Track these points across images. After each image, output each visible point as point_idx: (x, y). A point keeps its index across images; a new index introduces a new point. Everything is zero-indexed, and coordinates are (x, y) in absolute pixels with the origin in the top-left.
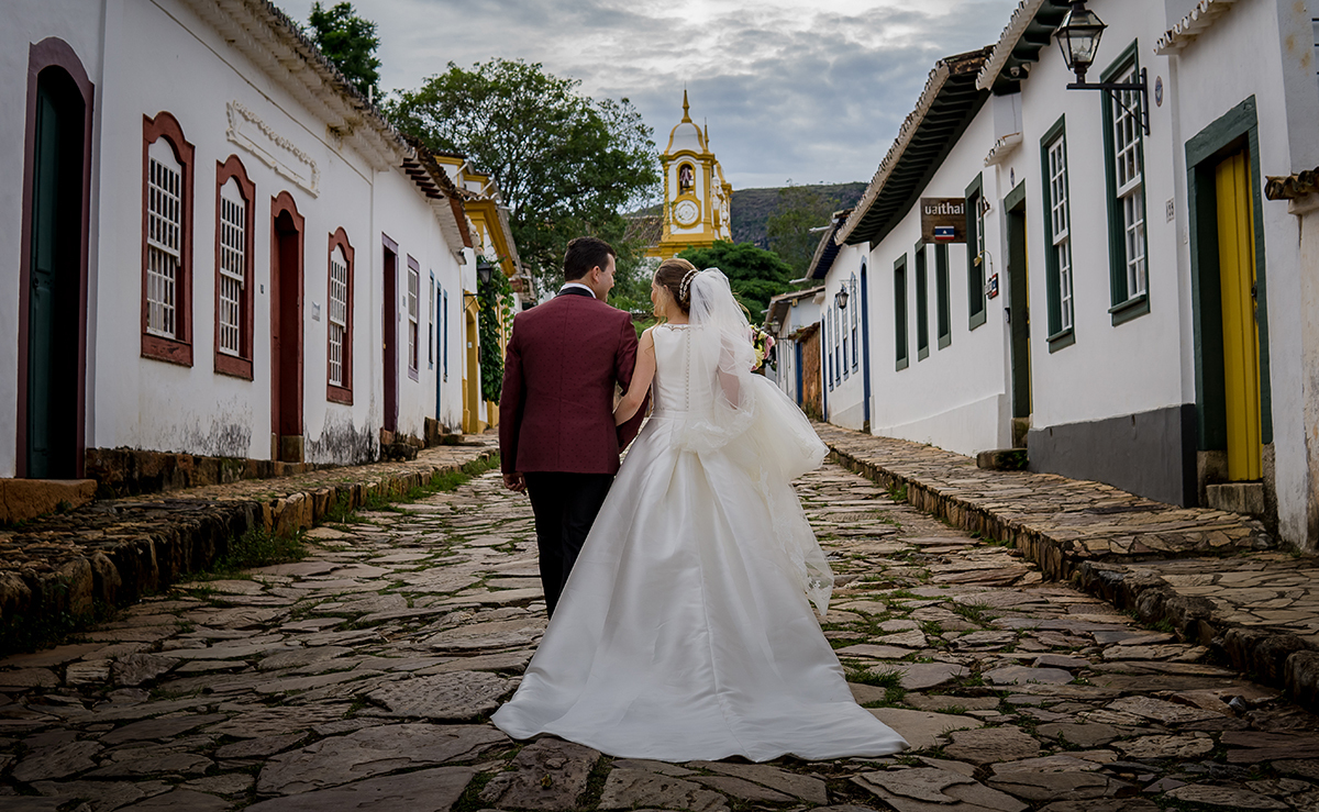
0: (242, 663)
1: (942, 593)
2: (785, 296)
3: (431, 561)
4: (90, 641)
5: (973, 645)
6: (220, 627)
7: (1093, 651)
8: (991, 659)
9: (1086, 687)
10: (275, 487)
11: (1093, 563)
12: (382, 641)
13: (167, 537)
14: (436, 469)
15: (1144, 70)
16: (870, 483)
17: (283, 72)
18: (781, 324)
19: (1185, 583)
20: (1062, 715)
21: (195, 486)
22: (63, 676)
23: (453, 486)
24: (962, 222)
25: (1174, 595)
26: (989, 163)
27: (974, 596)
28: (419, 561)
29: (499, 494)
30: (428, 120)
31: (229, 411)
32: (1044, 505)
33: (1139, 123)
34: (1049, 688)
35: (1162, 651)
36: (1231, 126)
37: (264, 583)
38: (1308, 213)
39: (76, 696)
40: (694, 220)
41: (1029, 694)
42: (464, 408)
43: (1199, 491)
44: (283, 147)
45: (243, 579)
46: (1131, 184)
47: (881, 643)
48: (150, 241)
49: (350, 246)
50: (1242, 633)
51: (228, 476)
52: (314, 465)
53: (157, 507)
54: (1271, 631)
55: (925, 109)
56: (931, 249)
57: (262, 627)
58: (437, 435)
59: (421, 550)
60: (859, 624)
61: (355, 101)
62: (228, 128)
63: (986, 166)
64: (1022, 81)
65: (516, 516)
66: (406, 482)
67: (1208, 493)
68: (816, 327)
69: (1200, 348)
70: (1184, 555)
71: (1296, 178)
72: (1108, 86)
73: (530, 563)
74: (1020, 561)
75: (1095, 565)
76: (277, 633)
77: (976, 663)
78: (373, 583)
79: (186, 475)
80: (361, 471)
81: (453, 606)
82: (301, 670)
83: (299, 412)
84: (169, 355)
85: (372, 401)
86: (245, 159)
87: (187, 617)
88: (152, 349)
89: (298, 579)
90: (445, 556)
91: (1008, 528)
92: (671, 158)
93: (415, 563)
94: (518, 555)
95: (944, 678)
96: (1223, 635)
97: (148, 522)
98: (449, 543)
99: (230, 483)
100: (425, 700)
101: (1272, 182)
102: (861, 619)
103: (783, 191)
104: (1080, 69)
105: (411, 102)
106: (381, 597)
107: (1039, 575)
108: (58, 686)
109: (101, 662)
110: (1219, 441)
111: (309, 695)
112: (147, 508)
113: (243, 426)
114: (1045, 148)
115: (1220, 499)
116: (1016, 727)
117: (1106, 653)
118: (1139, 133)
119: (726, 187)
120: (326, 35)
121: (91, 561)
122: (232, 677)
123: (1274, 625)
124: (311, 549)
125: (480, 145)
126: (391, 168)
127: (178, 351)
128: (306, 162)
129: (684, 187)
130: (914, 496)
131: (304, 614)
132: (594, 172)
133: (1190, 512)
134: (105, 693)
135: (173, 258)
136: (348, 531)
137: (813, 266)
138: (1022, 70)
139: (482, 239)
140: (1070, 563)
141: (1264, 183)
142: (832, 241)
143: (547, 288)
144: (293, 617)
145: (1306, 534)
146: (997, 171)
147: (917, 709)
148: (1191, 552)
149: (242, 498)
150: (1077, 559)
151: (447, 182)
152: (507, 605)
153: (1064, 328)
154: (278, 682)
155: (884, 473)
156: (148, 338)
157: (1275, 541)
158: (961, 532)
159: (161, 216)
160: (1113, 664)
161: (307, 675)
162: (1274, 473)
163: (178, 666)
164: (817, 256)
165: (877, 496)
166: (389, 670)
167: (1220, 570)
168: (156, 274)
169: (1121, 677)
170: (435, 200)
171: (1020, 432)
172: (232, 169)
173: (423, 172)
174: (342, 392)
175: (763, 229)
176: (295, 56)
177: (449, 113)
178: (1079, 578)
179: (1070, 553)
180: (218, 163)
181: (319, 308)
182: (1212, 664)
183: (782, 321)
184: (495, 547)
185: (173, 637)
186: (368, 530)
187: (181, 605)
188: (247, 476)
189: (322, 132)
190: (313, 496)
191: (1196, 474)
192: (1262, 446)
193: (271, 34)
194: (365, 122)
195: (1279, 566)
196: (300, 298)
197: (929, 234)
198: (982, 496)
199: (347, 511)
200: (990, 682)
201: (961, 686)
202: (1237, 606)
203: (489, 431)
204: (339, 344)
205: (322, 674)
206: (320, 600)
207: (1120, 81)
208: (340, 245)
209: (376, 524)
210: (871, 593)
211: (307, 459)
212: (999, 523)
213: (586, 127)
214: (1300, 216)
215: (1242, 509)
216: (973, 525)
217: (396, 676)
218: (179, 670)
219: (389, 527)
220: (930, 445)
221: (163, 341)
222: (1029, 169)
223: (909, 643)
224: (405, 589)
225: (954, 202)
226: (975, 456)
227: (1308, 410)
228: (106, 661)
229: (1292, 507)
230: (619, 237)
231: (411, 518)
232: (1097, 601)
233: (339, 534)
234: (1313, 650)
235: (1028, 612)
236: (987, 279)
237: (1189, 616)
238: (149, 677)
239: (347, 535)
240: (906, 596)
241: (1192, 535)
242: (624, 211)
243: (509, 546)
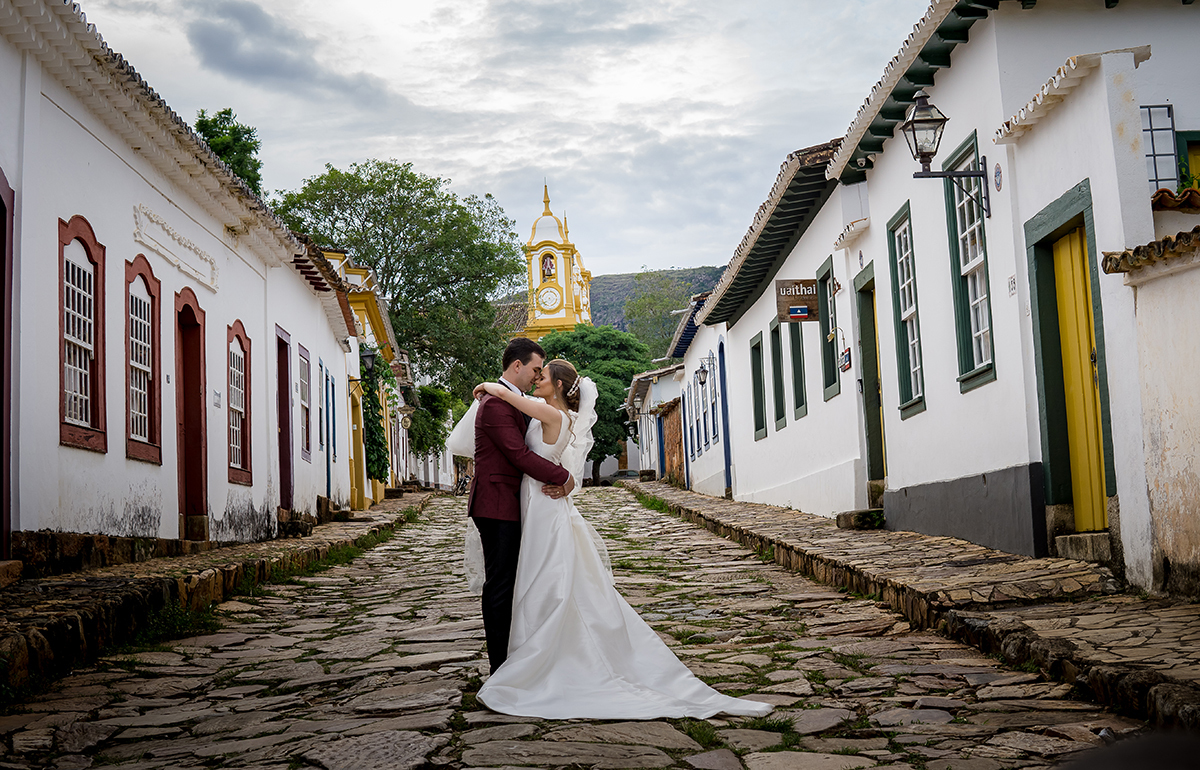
0: (177, 729)
1: (820, 644)
2: (646, 374)
3: (339, 630)
4: (30, 712)
5: (856, 691)
6: (150, 696)
7: (968, 693)
8: (875, 703)
9: (966, 726)
10: (186, 564)
11: (958, 612)
12: (305, 705)
13: (93, 613)
14: (332, 544)
15: (984, 158)
16: (737, 545)
17: (183, 176)
18: (643, 401)
19: (1046, 626)
20: (947, 752)
21: (111, 565)
22: (10, 744)
23: (348, 560)
24: (814, 301)
25: (1037, 638)
26: (838, 246)
27: (851, 646)
28: (327, 630)
29: (392, 566)
30: (308, 218)
31: (140, 494)
32: (904, 559)
33: (980, 207)
34: (932, 727)
35: (1030, 690)
36: (1067, 207)
37: (185, 654)
38: (1142, 284)
39: (24, 763)
40: (556, 306)
41: (914, 734)
42: (352, 486)
43: (1049, 542)
44: (185, 246)
45: (164, 651)
46: (973, 263)
47: (771, 693)
48: (66, 336)
49: (247, 338)
50: (1104, 670)
51: (140, 555)
52: (219, 543)
53: (79, 585)
54: (1131, 667)
55: (777, 198)
56: (785, 328)
57: (190, 695)
58: (328, 512)
59: (327, 620)
60: (747, 675)
61: (250, 203)
62: (135, 229)
63: (837, 250)
64: (868, 171)
65: (412, 586)
66: (306, 557)
67: (1057, 545)
68: (676, 402)
69: (1045, 411)
70: (1040, 601)
71: (1131, 253)
72: (949, 174)
73: (434, 630)
74: (887, 613)
75: (960, 613)
76: (204, 700)
77: (861, 707)
78: (287, 652)
79: (103, 554)
80: (263, 548)
81: (370, 671)
82: (235, 734)
83: (204, 493)
84: (85, 442)
85: (270, 481)
86: (151, 258)
87: (117, 688)
88: (70, 438)
89: (215, 650)
90: (350, 625)
91: (874, 582)
92: (533, 249)
93: (323, 631)
94: (420, 622)
95: (834, 722)
96: (1086, 672)
97: (73, 599)
98: (353, 612)
99: (143, 561)
100: (358, 758)
101: (1108, 258)
102: (749, 671)
103: (639, 277)
104: (926, 159)
105: (292, 202)
106: (298, 665)
107: (906, 625)
108: (6, 754)
109: (44, 731)
110: (1065, 495)
111: (248, 757)
112: (70, 586)
113: (153, 508)
114: (892, 232)
115: (1069, 549)
116: (908, 765)
117: (980, 694)
118: (980, 216)
119: (585, 274)
120: (211, 140)
121: (26, 637)
122: (169, 742)
123: (1133, 662)
124: (224, 622)
125: (358, 240)
126: (282, 264)
127: (93, 439)
128: (206, 259)
129: (547, 275)
130: (782, 556)
131: (226, 682)
132: (464, 263)
133: (1042, 562)
134: (51, 759)
135: (87, 352)
136: (257, 604)
137: (673, 345)
138: (868, 161)
139: (364, 327)
140: (935, 612)
141: (1100, 258)
142: (691, 322)
143: (423, 371)
144: (217, 686)
145: (1152, 578)
146: (847, 254)
147: (813, 752)
148: (1046, 599)
149: (157, 575)
150: (942, 609)
151: (333, 276)
152: (419, 668)
153: (915, 397)
154: (215, 746)
155: (751, 536)
156: (65, 426)
157: (1122, 585)
158: (829, 588)
159: (76, 313)
160: (987, 704)
161: (240, 738)
162: (1119, 522)
163: (117, 733)
164: (677, 337)
165: (745, 557)
166: (319, 732)
167: (1075, 615)
168: (72, 366)
169: (996, 715)
170: (323, 292)
171: (876, 494)
172: (139, 269)
173: (312, 267)
174: (242, 473)
175: (620, 312)
176: (196, 162)
177: (328, 211)
178: (946, 626)
179: (936, 603)
180: (127, 262)
181: (219, 395)
182: (1078, 699)
183: (643, 397)
184: (396, 615)
185: (106, 707)
186: (274, 602)
187: (110, 676)
188: (158, 555)
189: (220, 232)
190: (222, 570)
191: (1046, 526)
192: (1106, 499)
193: (174, 141)
194: (259, 221)
195: (1130, 608)
196: (202, 387)
197: (784, 313)
198: (847, 554)
199: (254, 585)
200: (877, 724)
201: (851, 729)
202: (1096, 646)
203: (375, 507)
204: (238, 429)
205: (255, 737)
206: (240, 669)
207: (961, 169)
208: (238, 336)
209: (281, 596)
210: (754, 646)
211: (212, 538)
212: (865, 578)
213: (454, 222)
214: (1135, 287)
215: (1090, 557)
216: (840, 581)
217: (327, 737)
218: (118, 737)
219: (294, 599)
220: (790, 509)
221: (80, 429)
222: (877, 251)
223: (796, 691)
224: (320, 656)
225: (807, 283)
226: (834, 517)
227: (1149, 464)
228: (49, 730)
229: (1138, 554)
230: (489, 323)
231: (314, 591)
232: (964, 646)
233: (248, 607)
234: (1172, 682)
235: (903, 659)
236: (840, 353)
237: (1053, 656)
238: (91, 744)
239: (256, 608)
240: (788, 648)
241: (1046, 583)
242: (491, 299)
243: (410, 614)
